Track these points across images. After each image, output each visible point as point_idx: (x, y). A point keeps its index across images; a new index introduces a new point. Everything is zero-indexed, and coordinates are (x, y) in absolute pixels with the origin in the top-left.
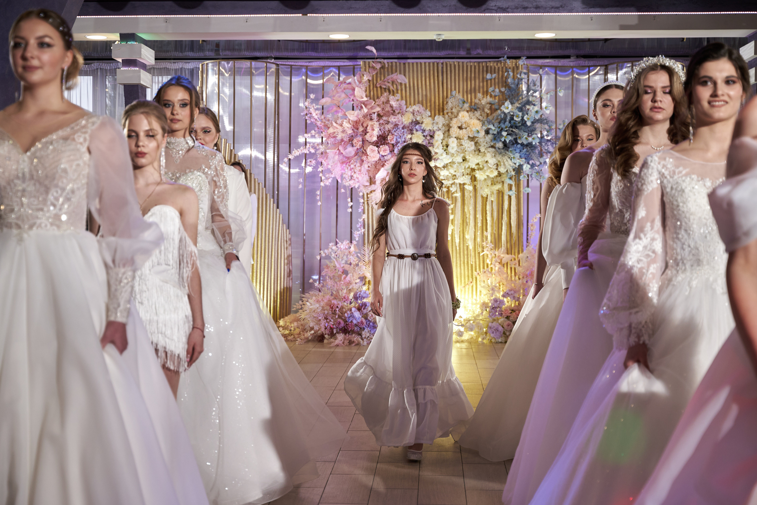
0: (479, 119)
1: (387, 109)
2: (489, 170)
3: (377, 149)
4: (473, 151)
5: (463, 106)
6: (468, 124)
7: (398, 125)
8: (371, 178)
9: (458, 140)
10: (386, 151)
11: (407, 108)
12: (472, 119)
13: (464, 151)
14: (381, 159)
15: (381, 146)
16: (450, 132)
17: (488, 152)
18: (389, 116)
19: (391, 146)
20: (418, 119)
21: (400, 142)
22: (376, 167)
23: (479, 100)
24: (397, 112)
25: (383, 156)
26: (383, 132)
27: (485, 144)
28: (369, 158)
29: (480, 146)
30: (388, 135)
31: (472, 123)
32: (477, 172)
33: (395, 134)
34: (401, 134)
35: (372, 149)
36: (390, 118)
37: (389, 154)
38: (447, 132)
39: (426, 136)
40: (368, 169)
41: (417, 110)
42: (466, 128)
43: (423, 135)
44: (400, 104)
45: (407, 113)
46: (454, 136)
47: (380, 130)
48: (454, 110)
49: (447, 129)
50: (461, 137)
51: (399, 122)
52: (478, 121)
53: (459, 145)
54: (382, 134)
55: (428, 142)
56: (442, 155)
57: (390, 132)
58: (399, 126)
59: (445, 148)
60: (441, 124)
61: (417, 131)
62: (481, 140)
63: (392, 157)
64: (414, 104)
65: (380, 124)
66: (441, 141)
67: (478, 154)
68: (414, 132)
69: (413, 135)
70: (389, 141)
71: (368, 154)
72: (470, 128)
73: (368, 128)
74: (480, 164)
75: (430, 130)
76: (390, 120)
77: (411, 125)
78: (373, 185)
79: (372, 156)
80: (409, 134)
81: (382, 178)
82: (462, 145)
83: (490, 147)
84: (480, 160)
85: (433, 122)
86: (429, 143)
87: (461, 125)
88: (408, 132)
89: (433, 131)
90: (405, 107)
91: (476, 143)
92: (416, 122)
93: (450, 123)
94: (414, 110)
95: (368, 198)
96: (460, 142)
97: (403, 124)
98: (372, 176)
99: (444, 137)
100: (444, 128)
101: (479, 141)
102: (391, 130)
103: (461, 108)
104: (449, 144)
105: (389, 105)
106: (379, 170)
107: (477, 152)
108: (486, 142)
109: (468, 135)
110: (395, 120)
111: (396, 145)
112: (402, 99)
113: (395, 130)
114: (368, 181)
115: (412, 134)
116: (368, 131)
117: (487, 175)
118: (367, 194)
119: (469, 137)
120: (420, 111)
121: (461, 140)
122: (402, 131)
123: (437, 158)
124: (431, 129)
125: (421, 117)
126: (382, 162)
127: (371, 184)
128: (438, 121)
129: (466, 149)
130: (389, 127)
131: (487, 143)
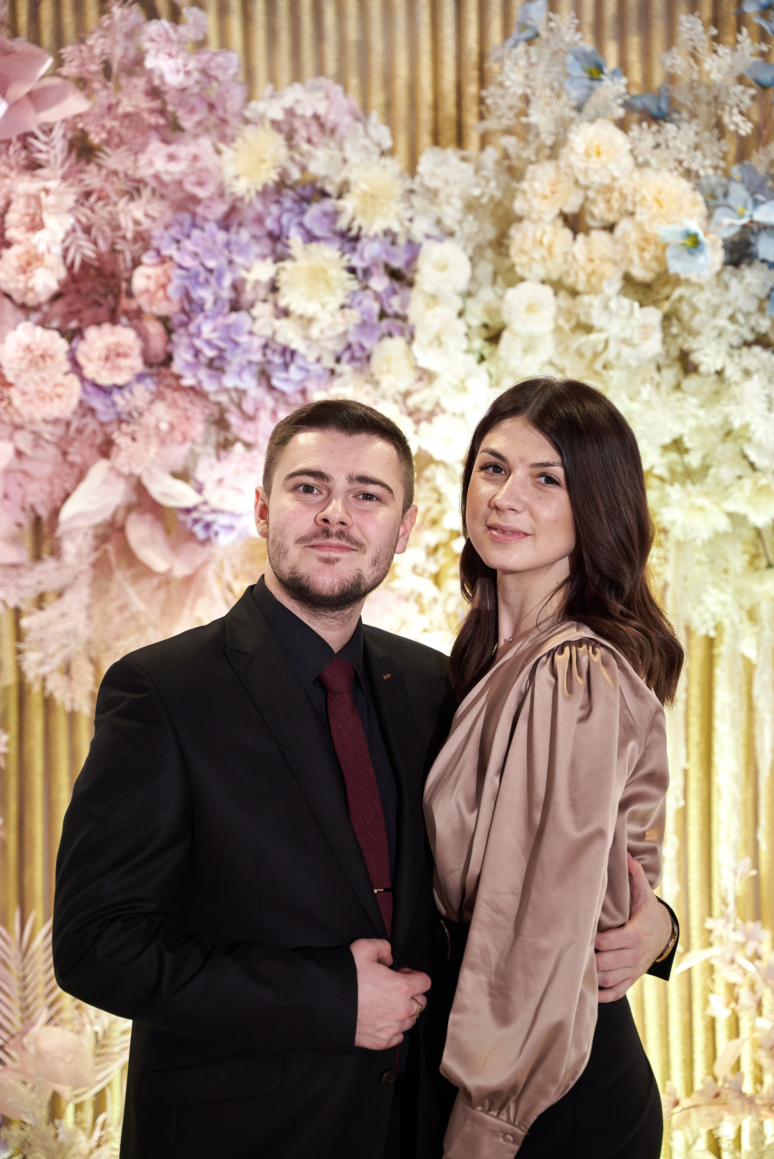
0: (688, 174)
1: (126, 106)
2: (747, 483)
3: (61, 345)
4: (653, 366)
5: (591, 89)
6: (623, 196)
7: (195, 200)
8: (37, 520)
9: (562, 294)
10: (123, 362)
11: (249, 97)
12: (647, 171)
13: (598, 366)
14: (92, 411)
15: (91, 333)
16: (513, 251)
17: (747, 373)
18: (142, 148)
19: (155, 329)
20: (316, 168)
21: (209, 305)
22: (65, 454)
23: (694, 55)
24: (188, 123)
25: (105, 391)
26: (103, 246)
27: (722, 322)
28: (17, 400)
29: (694, 333)
30: (137, 263)
31: (648, 192)
32: (674, 492)
33: (177, 256)
34: (215, 257)
35: (28, 349)
36: (143, 159)
37: (140, 377)
38: (489, 253)
39: (367, 273)
40: (16, 464)
41: (309, 113)
42: (610, 228)
43: (344, 262)
44: (204, 72)
45: (249, 132)
46: (539, 271)
47: (87, 230)
48: (535, 117)
49: (491, 233)
50: (582, 277)
51: (200, 184)
52: (685, 185)
53: (566, 327)
54: (99, 256)
55: (376, 308)
56: (462, 388)
57: (146, 248)
58: (200, 210)
59: (478, 344)
60: (458, 203)
61: (310, 237)
62: (700, 299)
63: (158, 396)
64: (297, 76)
65: (87, 195)
66: (458, 303)
67: (678, 387)
68: (295, 239)
69: (288, 264)
70: (142, 301)
71: (10, 378)
72: (640, 226)
73: (12, 218)
74: (688, 443)
75: (387, 233)
76: (145, 172)
77: (274, 209)
78: (49, 564)
79: (31, 388)
80: (264, 257)
81: (98, 519)
82: (588, 329)
83: (747, 344)
84: (691, 422)
85: (408, 184)
86: (383, 315)
87: (582, 207)
88: (256, 249)
89: (410, 242)
90: (237, 93)
91: (667, 318)
92: (308, 192)
93: (511, 194)
94: (290, 112)
95: (19, 635)
96: (568, 313)
97: (228, 199)
98: (44, 512)
99: (473, 279)
100: (471, 225)
101: (685, 309)
102: (157, 232)
103: (579, 109)
104: (506, 317)
105: (141, 83)
106: (81, 476)
107: (671, 374)
108: (726, 312)
109: (623, 267)
110: (177, 168)
111: (185, 325)
112: (224, 44)
113: (174, 231)
114: (14, 540)
115: (279, 258)
116: (11, 233)
117: (731, 515)
118: (18, 613)
119: (628, 278)
120: (331, 119)
121: (586, 299)
122: (221, 236)
123: (427, 407)
124: (396, 228)
125: (338, 155)
126: (102, 424)
127: (37, 557)
128: (433, 183)
129: (610, 354)
130: (139, 214)
131: (732, 318)
